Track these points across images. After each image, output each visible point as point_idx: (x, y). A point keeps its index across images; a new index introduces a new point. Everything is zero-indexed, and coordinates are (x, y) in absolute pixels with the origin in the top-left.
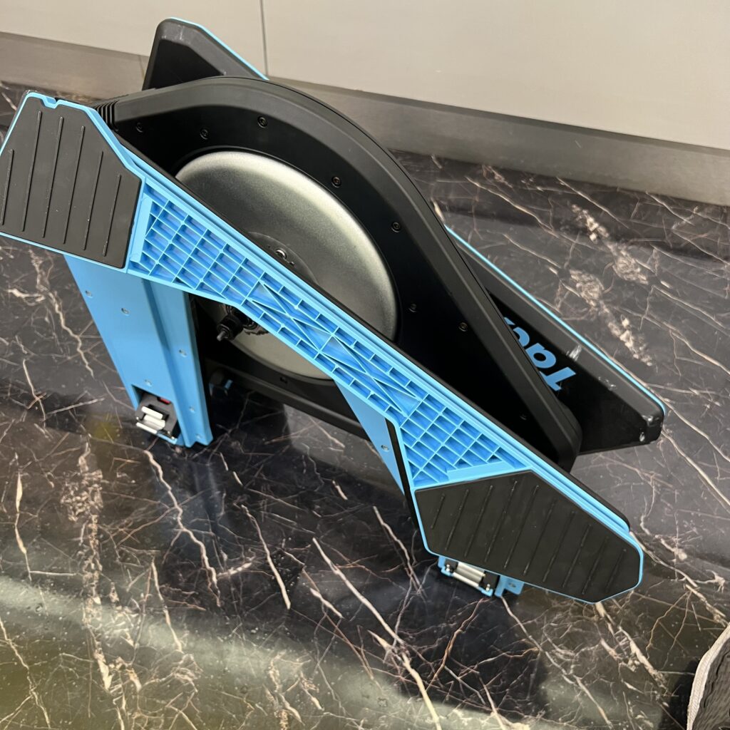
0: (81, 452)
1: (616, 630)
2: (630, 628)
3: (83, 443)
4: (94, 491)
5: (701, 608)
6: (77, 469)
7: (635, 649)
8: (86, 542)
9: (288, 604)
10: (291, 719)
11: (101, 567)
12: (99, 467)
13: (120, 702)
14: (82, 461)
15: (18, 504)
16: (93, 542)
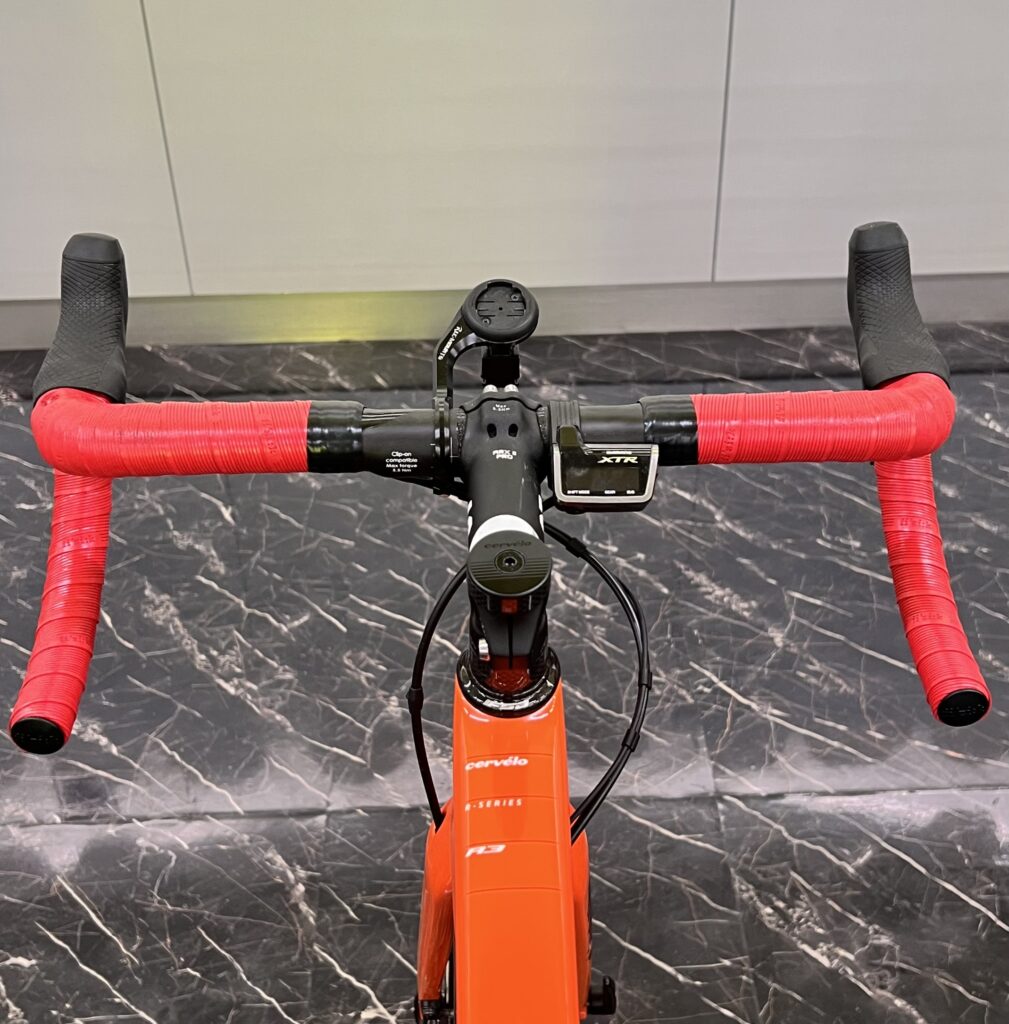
0: (144, 588)
1: (574, 593)
2: (584, 590)
3: (143, 583)
4: (168, 607)
5: (630, 572)
6: (147, 597)
7: (588, 599)
8: (177, 632)
9: (344, 629)
10: (368, 679)
11: (196, 642)
12: (164, 591)
13: (246, 697)
14: (147, 592)
15: (110, 624)
16: (182, 631)
